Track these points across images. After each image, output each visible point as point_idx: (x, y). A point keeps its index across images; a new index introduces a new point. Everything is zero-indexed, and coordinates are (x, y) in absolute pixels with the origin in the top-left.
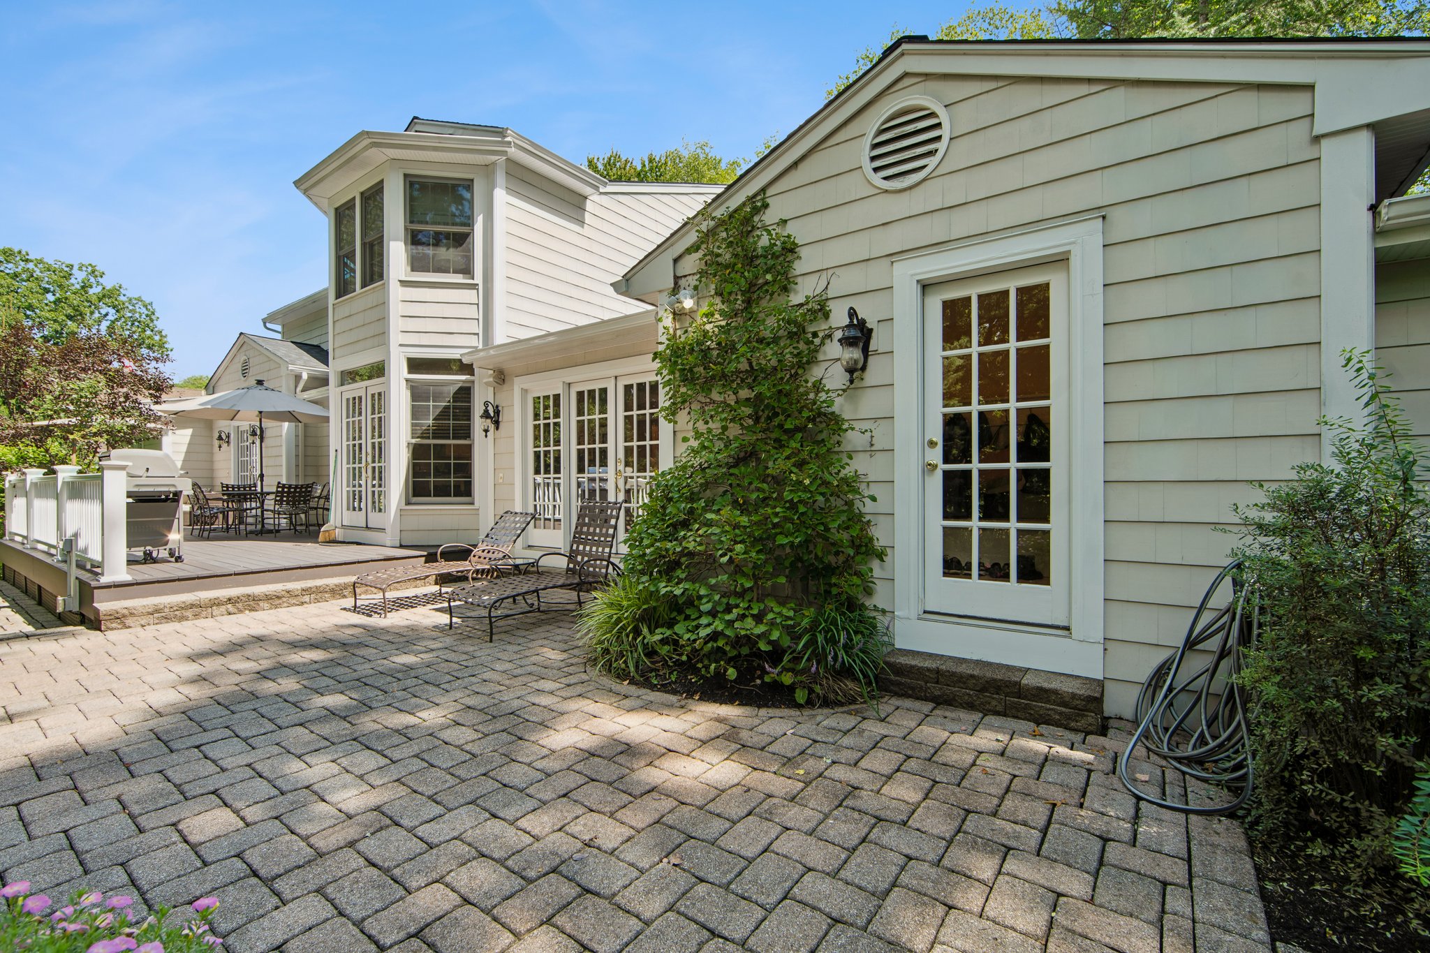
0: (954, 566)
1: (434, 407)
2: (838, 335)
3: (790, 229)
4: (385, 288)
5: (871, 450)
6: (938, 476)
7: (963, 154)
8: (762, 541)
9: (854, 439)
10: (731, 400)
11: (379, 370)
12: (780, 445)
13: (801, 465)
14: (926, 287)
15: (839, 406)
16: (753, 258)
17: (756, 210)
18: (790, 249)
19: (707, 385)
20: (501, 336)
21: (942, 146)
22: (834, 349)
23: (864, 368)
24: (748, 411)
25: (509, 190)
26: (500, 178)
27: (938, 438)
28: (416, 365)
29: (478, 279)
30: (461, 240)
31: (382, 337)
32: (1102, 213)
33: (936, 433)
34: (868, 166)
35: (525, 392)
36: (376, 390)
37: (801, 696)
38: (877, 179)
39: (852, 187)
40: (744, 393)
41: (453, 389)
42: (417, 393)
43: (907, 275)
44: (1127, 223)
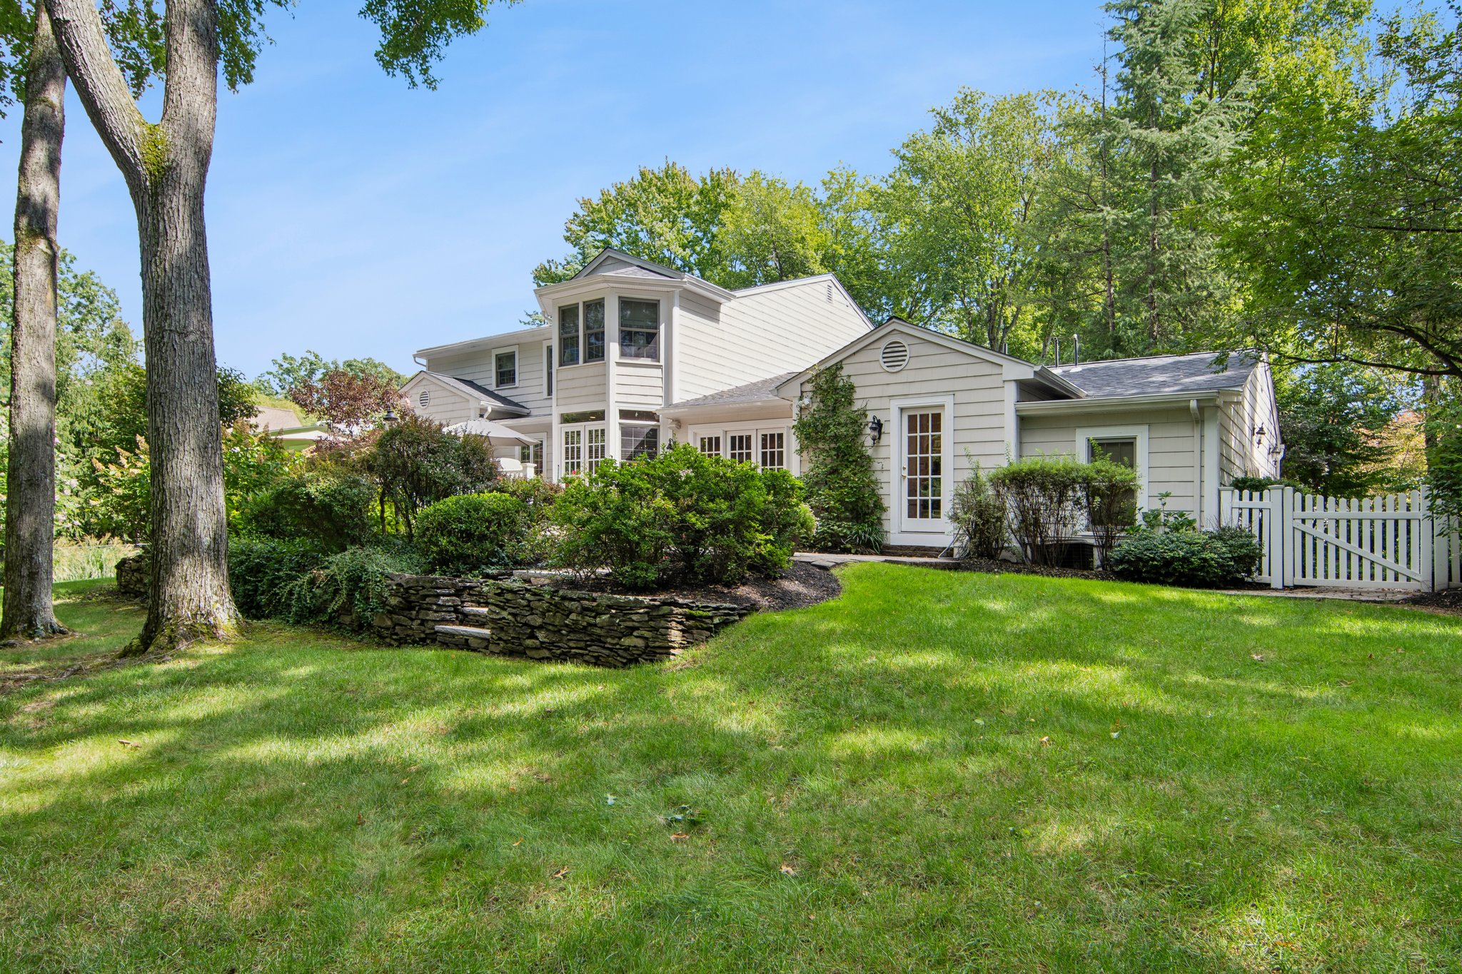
0: (912, 514)
1: (635, 441)
2: (870, 425)
3: (852, 380)
4: (606, 366)
5: (882, 471)
6: (906, 480)
7: (914, 363)
8: (842, 502)
9: (876, 466)
10: (827, 448)
11: (600, 416)
12: (847, 467)
13: (855, 474)
14: (902, 410)
15: (870, 452)
16: (836, 389)
17: (838, 369)
18: (852, 388)
19: (816, 441)
20: (677, 398)
21: (907, 358)
22: (868, 431)
23: (879, 438)
24: (834, 453)
25: (682, 307)
26: (677, 300)
27: (906, 466)
28: (625, 414)
29: (662, 362)
30: (651, 337)
31: (603, 395)
32: (953, 393)
33: (905, 464)
34: (882, 361)
35: (695, 434)
36: (600, 428)
37: (853, 551)
38: (884, 366)
39: (874, 367)
40: (833, 445)
41: (646, 430)
42: (626, 432)
43: (895, 405)
44: (961, 397)
